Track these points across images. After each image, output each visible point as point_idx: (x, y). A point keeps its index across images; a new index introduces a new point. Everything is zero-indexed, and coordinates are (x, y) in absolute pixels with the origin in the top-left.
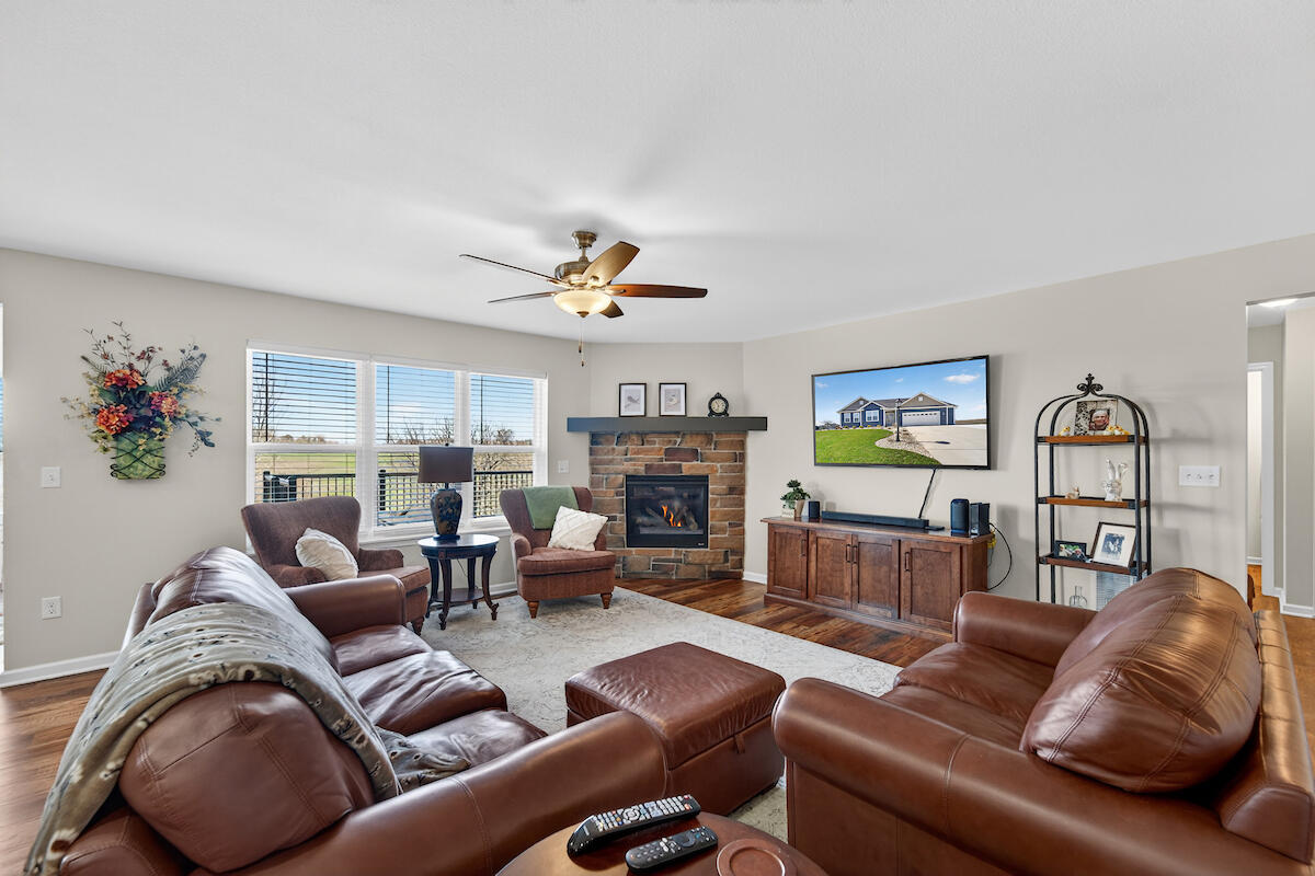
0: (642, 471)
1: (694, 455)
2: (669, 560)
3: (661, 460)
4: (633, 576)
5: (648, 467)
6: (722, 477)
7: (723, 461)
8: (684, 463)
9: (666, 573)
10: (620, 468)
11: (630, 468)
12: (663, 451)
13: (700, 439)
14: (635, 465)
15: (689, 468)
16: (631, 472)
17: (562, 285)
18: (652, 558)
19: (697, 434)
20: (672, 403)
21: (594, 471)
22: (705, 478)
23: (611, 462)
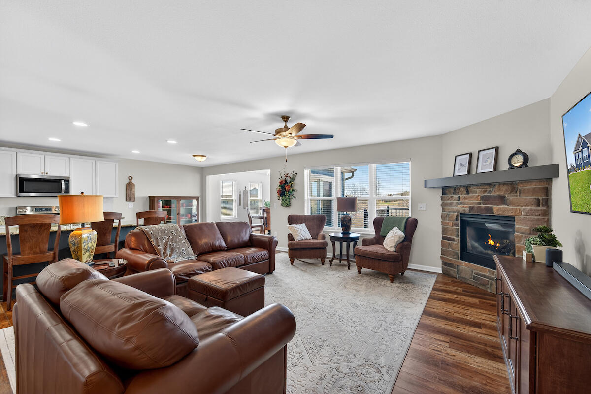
0: (467, 210)
1: (502, 200)
2: (484, 276)
3: (480, 204)
4: (463, 280)
5: (471, 209)
6: (525, 219)
7: (526, 205)
8: (494, 206)
9: (483, 285)
10: (455, 208)
11: (460, 208)
12: (479, 197)
13: (504, 188)
14: (463, 207)
15: (499, 209)
16: (461, 211)
17: (277, 136)
18: (474, 272)
19: (504, 184)
20: (487, 163)
21: (443, 210)
22: (512, 218)
23: (451, 204)
